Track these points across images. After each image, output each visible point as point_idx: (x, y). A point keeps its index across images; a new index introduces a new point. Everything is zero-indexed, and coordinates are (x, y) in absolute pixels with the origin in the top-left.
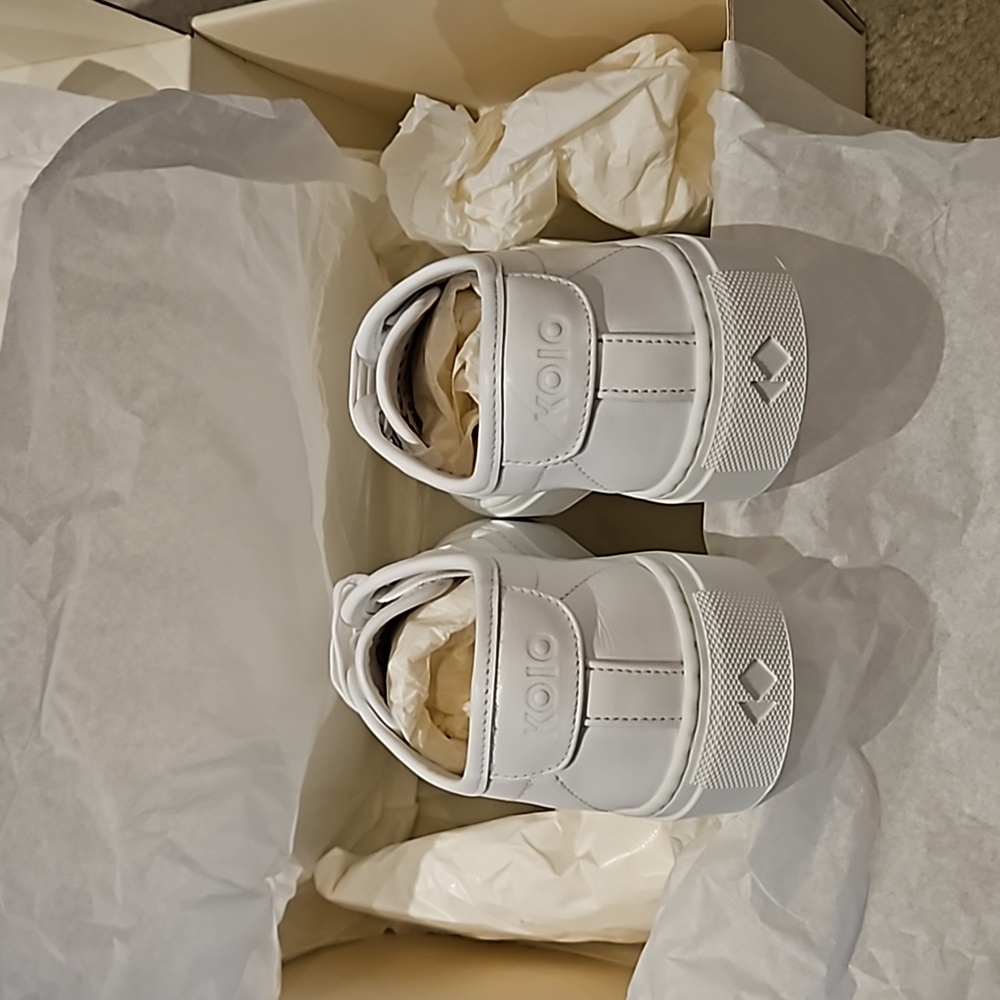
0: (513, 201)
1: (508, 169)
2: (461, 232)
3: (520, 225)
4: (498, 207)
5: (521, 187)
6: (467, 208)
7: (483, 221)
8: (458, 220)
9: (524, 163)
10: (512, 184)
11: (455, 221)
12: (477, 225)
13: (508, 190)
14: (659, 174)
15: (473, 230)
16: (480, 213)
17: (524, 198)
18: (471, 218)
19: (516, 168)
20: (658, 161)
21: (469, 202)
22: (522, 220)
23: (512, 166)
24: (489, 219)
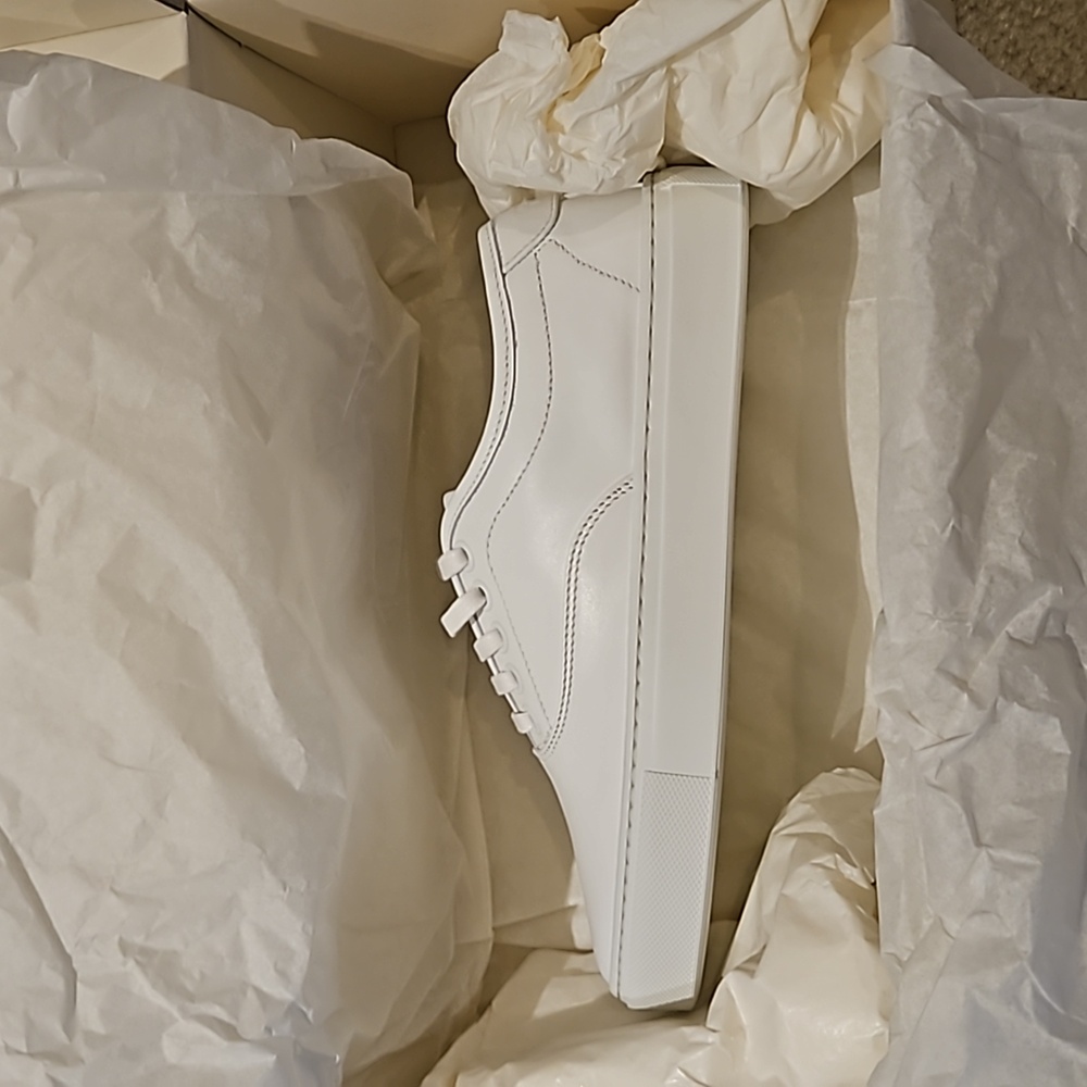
0: (619, 128)
1: (615, 88)
2: (554, 168)
3: (624, 160)
4: (598, 137)
5: (626, 114)
6: (561, 140)
7: (579, 156)
8: (551, 153)
9: (633, 82)
10: (616, 107)
11: (548, 153)
12: (573, 159)
13: (611, 116)
14: (784, 107)
15: (566, 166)
16: (577, 144)
17: (631, 126)
18: (566, 152)
19: (624, 88)
20: (787, 89)
21: (564, 133)
22: (625, 156)
23: (619, 84)
24: (585, 153)
